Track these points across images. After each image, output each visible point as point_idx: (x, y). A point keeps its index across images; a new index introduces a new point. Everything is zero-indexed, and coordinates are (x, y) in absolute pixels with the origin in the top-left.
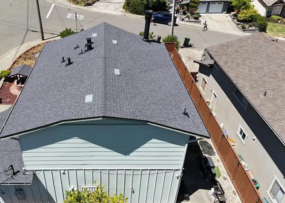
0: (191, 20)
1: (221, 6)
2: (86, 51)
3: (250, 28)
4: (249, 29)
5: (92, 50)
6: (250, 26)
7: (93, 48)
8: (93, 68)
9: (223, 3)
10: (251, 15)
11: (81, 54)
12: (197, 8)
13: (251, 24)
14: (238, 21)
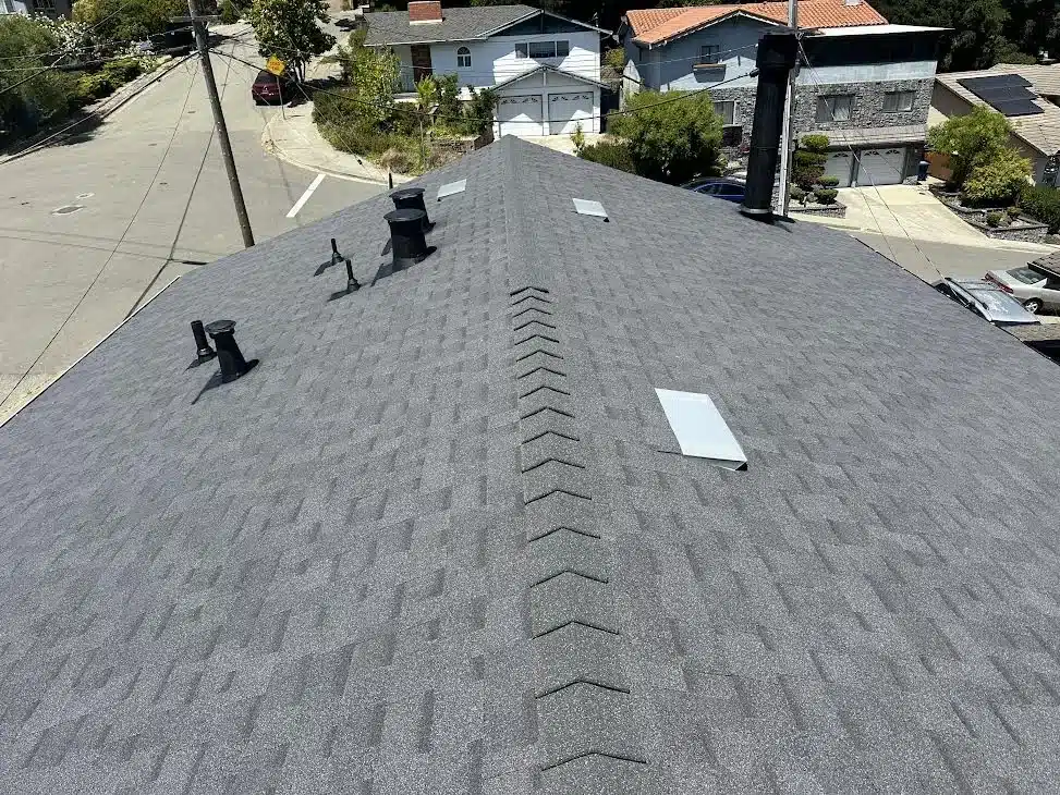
0: (808, 205)
1: (898, 160)
2: (383, 272)
3: (1017, 224)
4: (1010, 227)
5: (429, 262)
6: (1014, 216)
7: (433, 249)
8: (418, 398)
9: (902, 151)
10: (1013, 180)
11: (348, 291)
12: (823, 169)
13: (1013, 209)
14: (965, 203)
